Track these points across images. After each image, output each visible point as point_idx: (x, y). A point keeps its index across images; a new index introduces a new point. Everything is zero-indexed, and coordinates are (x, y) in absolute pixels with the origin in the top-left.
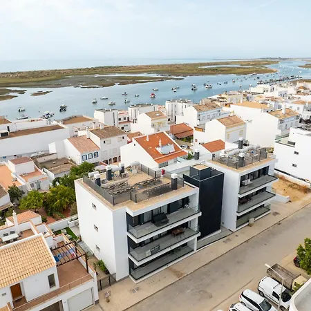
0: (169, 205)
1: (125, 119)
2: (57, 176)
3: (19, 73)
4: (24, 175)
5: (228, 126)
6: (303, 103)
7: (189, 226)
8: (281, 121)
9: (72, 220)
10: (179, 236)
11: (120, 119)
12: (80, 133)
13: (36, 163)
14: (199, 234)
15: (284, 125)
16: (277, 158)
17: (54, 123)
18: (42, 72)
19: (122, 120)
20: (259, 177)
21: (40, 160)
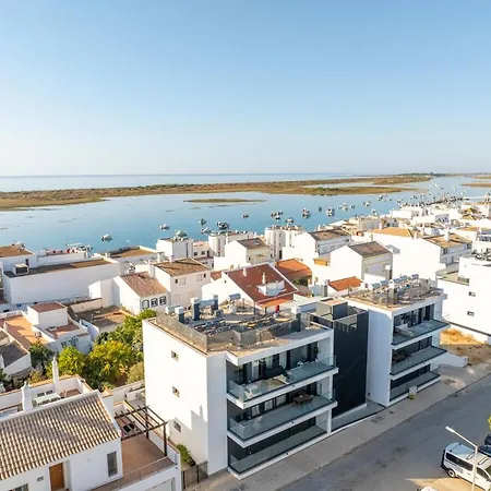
0: (288, 352)
1: (203, 253)
2: (104, 331)
3: (36, 192)
4: (51, 331)
5: (365, 255)
6: (475, 229)
7: (318, 391)
8: (445, 251)
9: (131, 390)
10: (304, 407)
11: (196, 254)
12: (139, 269)
13: (70, 312)
14: (335, 405)
15: (448, 256)
16: (445, 292)
17: (97, 256)
18: (71, 192)
19: (200, 255)
20: (420, 322)
21: (76, 308)
